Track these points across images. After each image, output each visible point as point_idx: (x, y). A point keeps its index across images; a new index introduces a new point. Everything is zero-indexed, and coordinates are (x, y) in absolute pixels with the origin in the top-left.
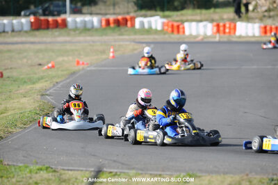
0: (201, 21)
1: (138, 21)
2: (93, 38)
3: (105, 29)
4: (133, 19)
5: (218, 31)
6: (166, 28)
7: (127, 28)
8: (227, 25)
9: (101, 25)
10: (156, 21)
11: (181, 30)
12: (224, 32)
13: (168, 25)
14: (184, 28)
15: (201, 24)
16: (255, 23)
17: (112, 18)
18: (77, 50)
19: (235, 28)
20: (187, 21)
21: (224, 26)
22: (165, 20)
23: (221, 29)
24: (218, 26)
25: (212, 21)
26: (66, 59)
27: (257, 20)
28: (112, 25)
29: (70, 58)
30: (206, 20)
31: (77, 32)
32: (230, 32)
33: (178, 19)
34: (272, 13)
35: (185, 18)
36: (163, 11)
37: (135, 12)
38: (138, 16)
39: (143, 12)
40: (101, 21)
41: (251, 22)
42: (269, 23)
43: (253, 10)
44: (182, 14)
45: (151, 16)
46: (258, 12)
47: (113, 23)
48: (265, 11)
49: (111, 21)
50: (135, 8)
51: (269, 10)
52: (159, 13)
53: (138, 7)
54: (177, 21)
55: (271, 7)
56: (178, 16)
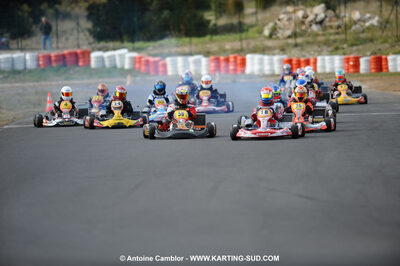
0: (191, 54)
1: (94, 55)
3: (43, 70)
4: (86, 55)
5: (218, 67)
6: (137, 66)
7: (78, 69)
8: (231, 59)
9: (39, 65)
10: (122, 56)
11: (161, 69)
12: (227, 70)
13: (140, 62)
14: (165, 66)
15: (191, 59)
16: (274, 54)
17: (53, 54)
19: (243, 63)
20: (170, 55)
21: (227, 60)
22: (135, 54)
23: (223, 65)
24: (218, 60)
25: (207, 54)
27: (277, 51)
28: (54, 64)
30: (199, 53)
32: (235, 70)
33: (156, 52)
34: (299, 40)
35: (166, 51)
36: (132, 41)
37: (90, 44)
38: (94, 50)
39: (102, 44)
40: (38, 59)
41: (268, 54)
42: (295, 54)
43: (270, 36)
44: (161, 46)
45: (114, 49)
46: (278, 38)
47: (56, 61)
48: (289, 37)
49: (53, 58)
50: (91, 40)
51: (295, 35)
52: (126, 44)
53: (94, 37)
54: (155, 56)
55: (298, 30)
56: (155, 48)
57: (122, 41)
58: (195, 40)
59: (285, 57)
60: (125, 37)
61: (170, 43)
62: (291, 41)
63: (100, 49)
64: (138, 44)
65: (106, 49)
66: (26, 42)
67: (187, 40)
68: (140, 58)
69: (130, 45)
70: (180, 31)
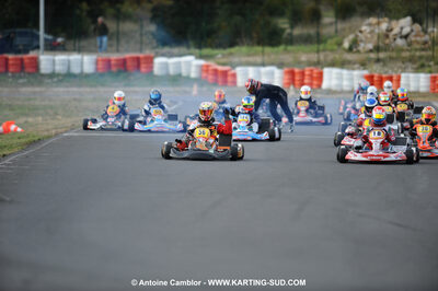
0: (263, 65)
1: (158, 61)
2: (82, 89)
3: (101, 75)
4: (150, 60)
5: (292, 80)
6: (204, 75)
7: (139, 75)
8: (307, 73)
9: (97, 69)
10: (189, 64)
11: (230, 79)
12: (302, 84)
13: (207, 71)
14: (234, 75)
15: (263, 70)
16: (353, 69)
17: (114, 57)
18: (51, 107)
19: (320, 77)
20: (241, 64)
21: (303, 74)
22: (202, 62)
23: (297, 78)
24: (292, 73)
25: (280, 65)
26: (30, 120)
27: (357, 66)
28: (114, 69)
29: (40, 118)
30: (272, 64)
31: (55, 79)
32: (311, 84)
33: (225, 60)
34: (382, 55)
35: (236, 60)
36: (200, 47)
37: (154, 48)
38: (157, 55)
39: (166, 49)
40: (97, 62)
41: (348, 69)
42: (377, 70)
43: (350, 49)
44: (231, 54)
45: (180, 55)
46: (358, 51)
47: (116, 65)
48: (371, 51)
49: (113, 62)
50: (155, 44)
51: (377, 49)
52: (193, 50)
53: (158, 41)
54: (224, 64)
55: (381, 44)
56: (224, 56)
57: (188, 47)
58: (268, 49)
59: (366, 72)
60: (191, 43)
61: (240, 51)
62: (373, 55)
63: (163, 55)
64: (206, 51)
65: (171, 55)
66: (84, 43)
67: (259, 49)
68: (207, 66)
69: (197, 51)
70: (251, 38)
